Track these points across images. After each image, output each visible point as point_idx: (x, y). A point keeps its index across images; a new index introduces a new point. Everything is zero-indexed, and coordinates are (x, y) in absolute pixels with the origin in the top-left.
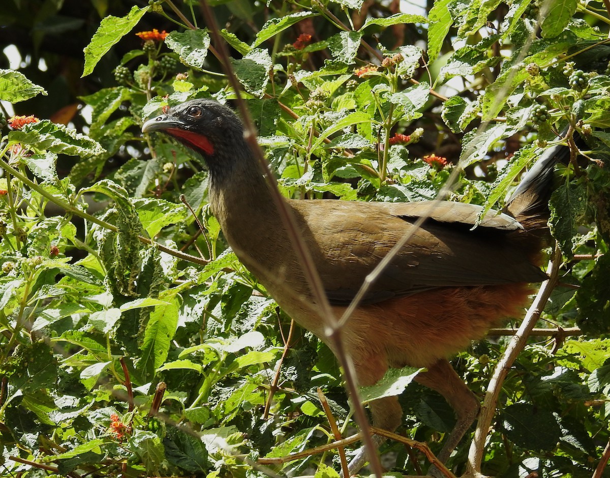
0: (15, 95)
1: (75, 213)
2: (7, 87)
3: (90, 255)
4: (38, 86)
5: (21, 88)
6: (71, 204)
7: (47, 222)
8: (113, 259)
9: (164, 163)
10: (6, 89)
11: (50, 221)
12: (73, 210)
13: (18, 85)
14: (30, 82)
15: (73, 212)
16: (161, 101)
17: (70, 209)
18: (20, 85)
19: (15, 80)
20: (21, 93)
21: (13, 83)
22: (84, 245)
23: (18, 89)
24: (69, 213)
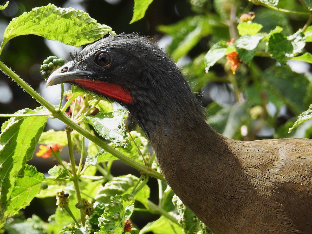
0: (78, 38)
1: (152, 175)
2: (68, 28)
3: (162, 217)
4: (104, 26)
5: (85, 29)
6: (146, 164)
7: (116, 182)
8: (196, 226)
9: (253, 106)
10: (67, 31)
11: (118, 180)
12: (149, 172)
13: (81, 25)
14: (95, 21)
15: (149, 174)
16: (226, 47)
17: (146, 170)
18: (84, 25)
19: (77, 20)
20: (85, 34)
21: (75, 24)
22: (159, 208)
23: (82, 30)
24: (145, 175)
